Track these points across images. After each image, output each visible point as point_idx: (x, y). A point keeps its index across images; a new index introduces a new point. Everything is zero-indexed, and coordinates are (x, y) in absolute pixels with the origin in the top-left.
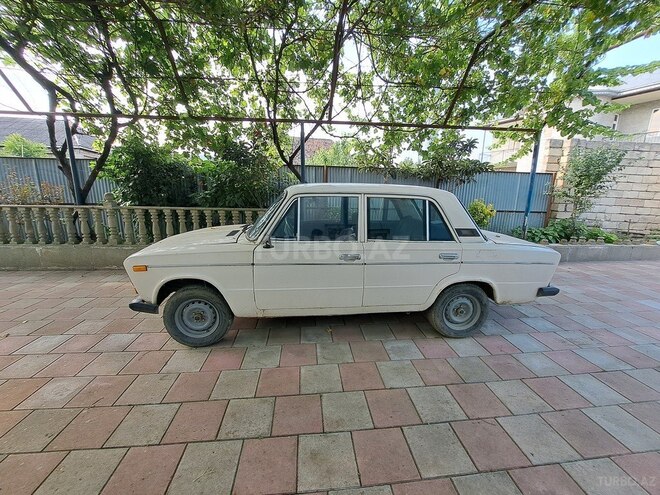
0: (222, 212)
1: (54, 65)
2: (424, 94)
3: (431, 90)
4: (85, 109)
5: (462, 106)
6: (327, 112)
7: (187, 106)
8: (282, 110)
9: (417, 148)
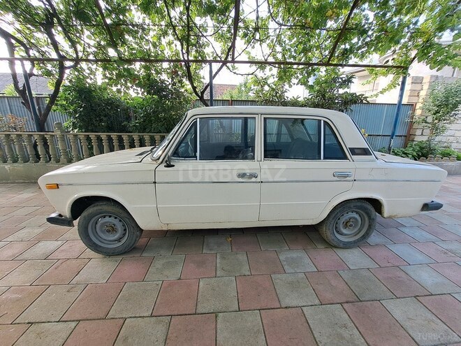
0: (147, 137)
1: (6, 16)
2: (312, 36)
3: (318, 31)
4: (37, 54)
5: (343, 46)
6: (231, 53)
7: (116, 50)
8: (193, 53)
9: (305, 83)
